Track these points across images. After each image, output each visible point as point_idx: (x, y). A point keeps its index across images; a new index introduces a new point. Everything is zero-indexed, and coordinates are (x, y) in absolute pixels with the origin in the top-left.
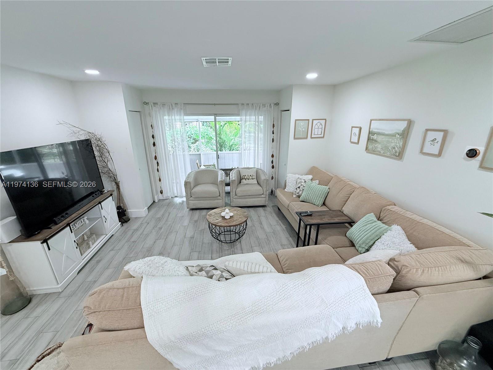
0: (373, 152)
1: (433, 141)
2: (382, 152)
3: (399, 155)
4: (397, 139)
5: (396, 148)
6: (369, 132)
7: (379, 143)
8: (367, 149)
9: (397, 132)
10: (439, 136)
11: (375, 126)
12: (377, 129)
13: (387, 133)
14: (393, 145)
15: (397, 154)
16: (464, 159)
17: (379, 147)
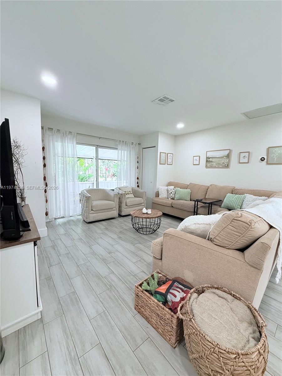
0: (211, 167)
1: (244, 157)
2: (217, 166)
3: (227, 166)
4: (225, 159)
5: (225, 163)
6: (207, 158)
7: (214, 162)
8: (206, 166)
9: (224, 155)
10: (247, 154)
11: (210, 154)
12: (212, 156)
13: (218, 157)
14: (223, 162)
15: (226, 166)
16: (260, 162)
17: (214, 164)
